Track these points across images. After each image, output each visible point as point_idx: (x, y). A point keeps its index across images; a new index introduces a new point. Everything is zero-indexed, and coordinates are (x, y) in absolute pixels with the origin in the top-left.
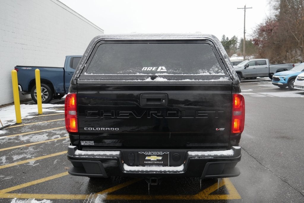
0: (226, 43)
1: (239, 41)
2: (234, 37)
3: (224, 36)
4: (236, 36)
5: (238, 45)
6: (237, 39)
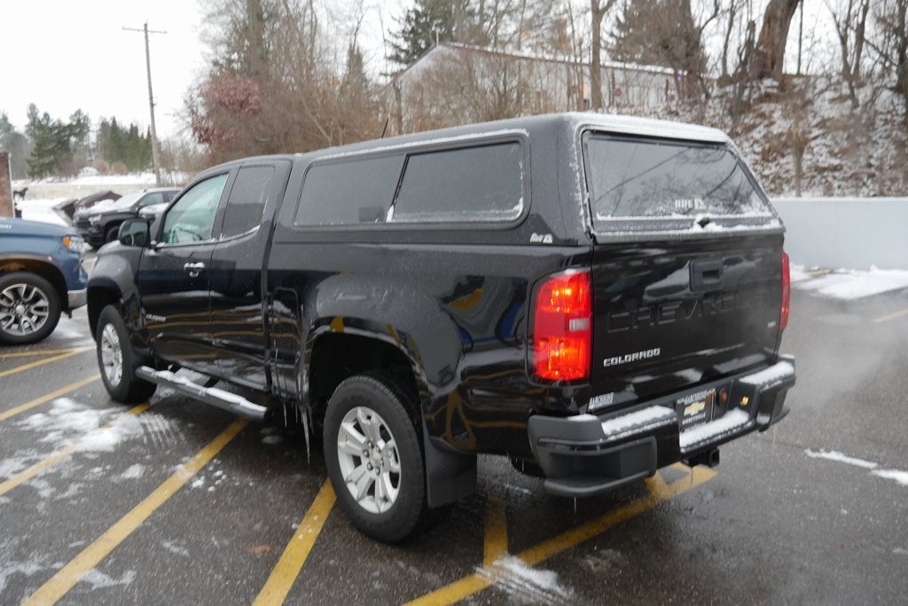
0: (56, 131)
1: (94, 126)
2: (79, 112)
3: (33, 107)
4: (84, 112)
5: (92, 137)
6: (86, 118)
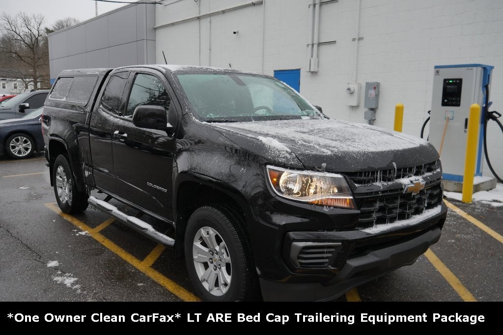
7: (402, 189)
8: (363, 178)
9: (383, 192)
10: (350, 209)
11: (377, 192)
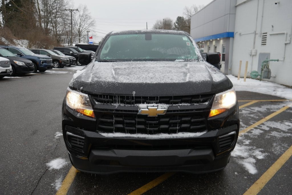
7: (137, 111)
8: (103, 99)
9: (117, 110)
10: (92, 118)
11: (113, 110)
